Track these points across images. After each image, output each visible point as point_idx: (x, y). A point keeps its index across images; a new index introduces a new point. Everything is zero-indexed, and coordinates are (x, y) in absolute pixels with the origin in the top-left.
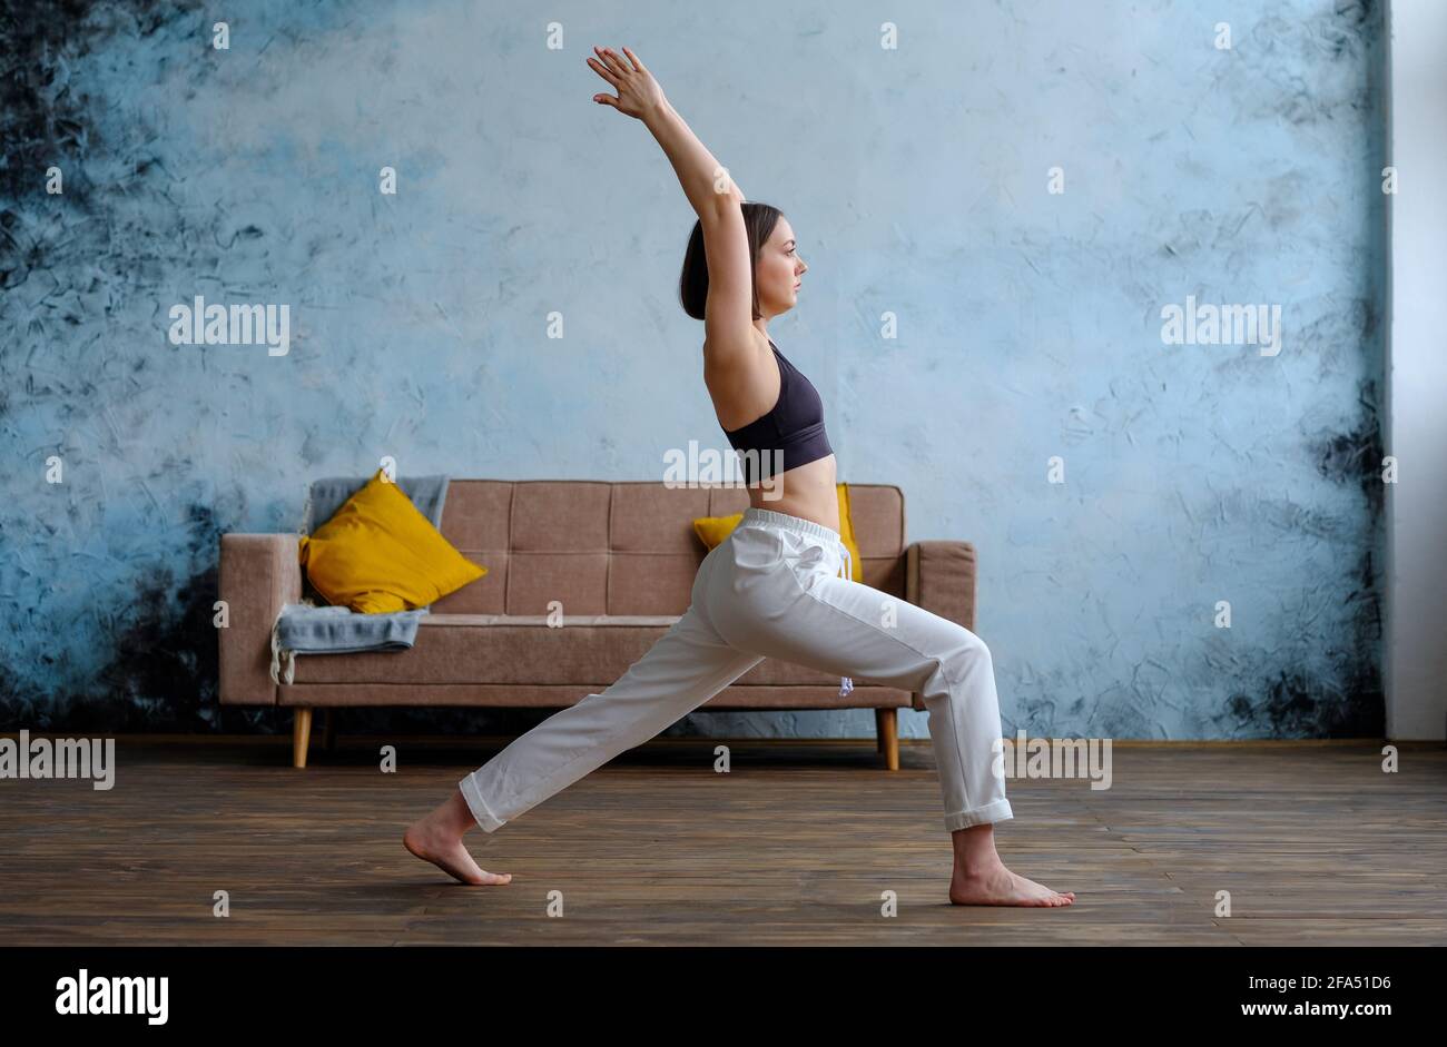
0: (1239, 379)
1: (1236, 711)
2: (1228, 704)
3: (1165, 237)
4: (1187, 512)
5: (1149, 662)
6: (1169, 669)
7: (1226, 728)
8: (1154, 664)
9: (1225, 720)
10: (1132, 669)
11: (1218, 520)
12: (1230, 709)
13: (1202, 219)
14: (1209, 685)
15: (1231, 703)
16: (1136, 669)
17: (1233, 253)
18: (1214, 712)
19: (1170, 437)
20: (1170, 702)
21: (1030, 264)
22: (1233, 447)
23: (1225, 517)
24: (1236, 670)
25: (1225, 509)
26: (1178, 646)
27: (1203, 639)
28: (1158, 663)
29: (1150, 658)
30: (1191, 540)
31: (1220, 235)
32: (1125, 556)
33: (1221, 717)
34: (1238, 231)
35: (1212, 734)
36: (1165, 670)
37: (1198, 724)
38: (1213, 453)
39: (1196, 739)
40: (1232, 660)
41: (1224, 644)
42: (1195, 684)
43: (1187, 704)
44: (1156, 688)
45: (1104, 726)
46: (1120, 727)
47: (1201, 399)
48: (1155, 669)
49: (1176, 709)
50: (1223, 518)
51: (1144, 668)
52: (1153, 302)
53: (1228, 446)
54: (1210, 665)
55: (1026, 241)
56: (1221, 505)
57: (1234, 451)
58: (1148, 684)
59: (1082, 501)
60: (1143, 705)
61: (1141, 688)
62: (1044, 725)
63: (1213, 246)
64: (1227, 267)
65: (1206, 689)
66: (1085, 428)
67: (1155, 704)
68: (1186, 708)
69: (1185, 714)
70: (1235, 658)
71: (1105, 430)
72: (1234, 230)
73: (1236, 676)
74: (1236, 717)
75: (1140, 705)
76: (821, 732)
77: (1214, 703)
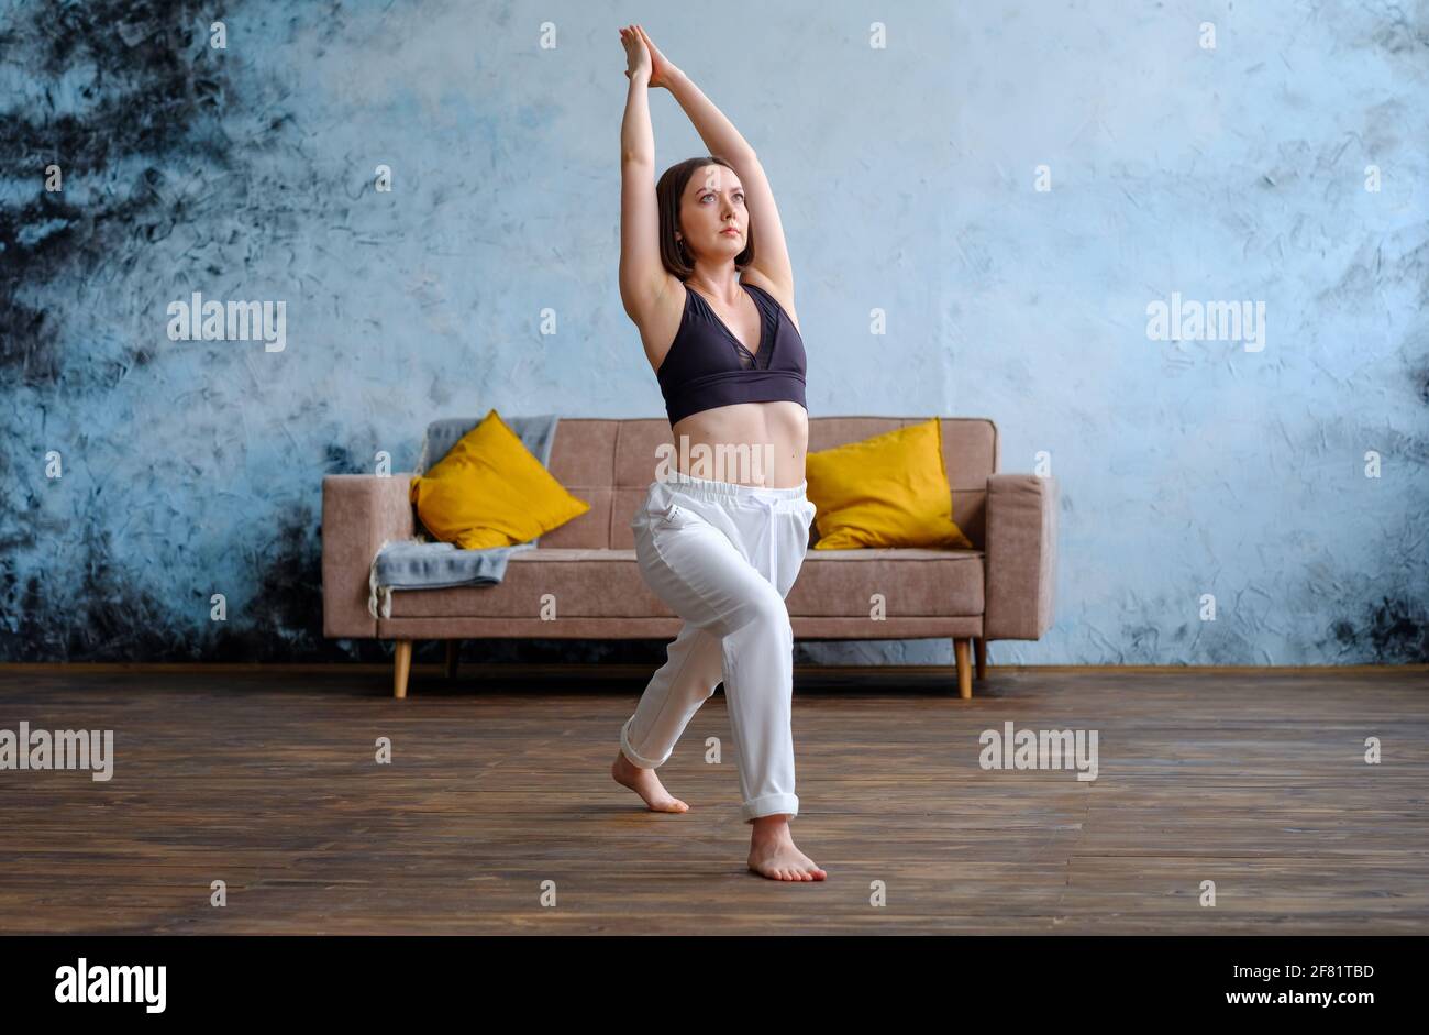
0: (1339, 307)
1: (1340, 636)
2: (1331, 630)
3: (1263, 168)
4: (1287, 439)
5: (1252, 589)
6: (1271, 595)
7: (1329, 654)
8: (1257, 591)
9: (1328, 645)
10: (1235, 596)
11: (1319, 446)
12: (1333, 635)
13: (1300, 150)
14: (1311, 611)
15: (1335, 630)
16: (1239, 595)
17: (1332, 183)
18: (1317, 638)
19: (1271, 366)
20: (1273, 628)
21: (1129, 197)
22: (1334, 375)
23: (1327, 444)
24: (1339, 596)
25: (1329, 438)
26: (1280, 573)
27: (1305, 566)
28: (1261, 589)
29: (1256, 586)
30: (1293, 468)
31: (1319, 165)
32: (1227, 485)
33: (1324, 642)
34: (1336, 160)
35: (1315, 660)
36: (1268, 597)
37: (1301, 649)
38: (1313, 382)
39: (1299, 664)
40: (1335, 586)
41: (1326, 571)
42: (1298, 610)
43: (1290, 630)
44: (1260, 614)
45: (1208, 651)
46: (1223, 653)
47: (1301, 328)
48: (1259, 596)
49: (1278, 634)
50: (1324, 445)
51: (1247, 594)
52: (1252, 233)
53: (1328, 374)
54: (1313, 591)
55: (1126, 176)
56: (1322, 432)
57: (1335, 380)
58: (1251, 611)
59: (1183, 430)
60: (1247, 631)
61: (1244, 615)
62: (1148, 652)
63: (1312, 176)
64: (1326, 196)
65: (1308, 614)
66: (1185, 359)
67: (1258, 630)
68: (1289, 634)
69: (1288, 640)
70: (1337, 584)
71: (1206, 361)
72: (1332, 160)
73: (1339, 601)
74: (1339, 643)
75: (1244, 632)
76: (929, 659)
77: (1316, 628)
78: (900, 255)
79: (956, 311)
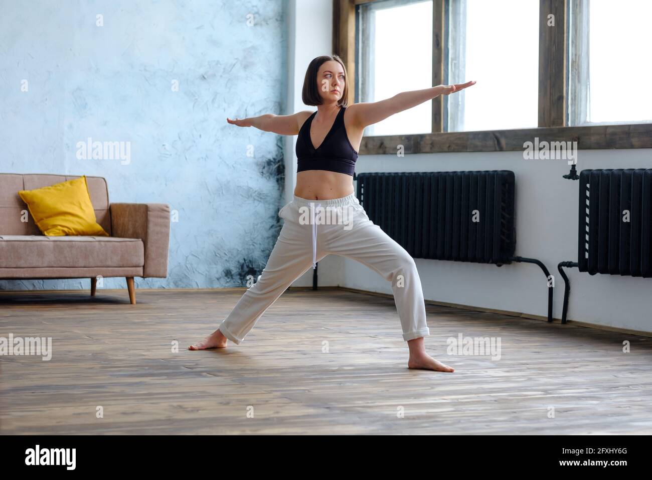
0: (230, 134)
1: (226, 275)
2: (223, 273)
3: (202, 71)
4: (208, 190)
5: (193, 255)
6: (200, 258)
7: (222, 283)
8: (194, 256)
9: (222, 279)
10: (185, 258)
11: (221, 193)
12: (224, 274)
13: (217, 64)
14: (215, 264)
15: (224, 272)
16: (187, 257)
17: (229, 80)
18: (217, 276)
19: (202, 158)
20: (200, 272)
21: (147, 80)
22: (227, 163)
23: (224, 192)
24: (226, 258)
25: (223, 189)
26: (204, 248)
27: (213, 245)
28: (196, 255)
29: (193, 253)
30: (210, 202)
31: (224, 72)
32: (183, 209)
33: (220, 278)
34: (231, 70)
35: (217, 286)
36: (199, 258)
37: (211, 281)
38: (219, 165)
39: (210, 288)
40: (225, 254)
41: (222, 247)
42: (210, 264)
43: (207, 273)
44: (195, 266)
45: (174, 283)
46: (180, 283)
47: (215, 142)
48: (194, 258)
49: (202, 274)
50: (222, 193)
51: (190, 257)
52: (196, 99)
53: (225, 162)
54: (216, 255)
55: (145, 70)
56: (222, 187)
57: (228, 165)
58: (191, 264)
59: (166, 185)
60: (190, 273)
61: (189, 266)
62: (149, 282)
63: (221, 76)
64: (226, 85)
65: (214, 266)
66: (168, 153)
67: (194, 272)
68: (206, 274)
69: (206, 277)
70: (226, 253)
71: (176, 154)
72: (230, 69)
73: (226, 260)
74: (226, 278)
75: (189, 274)
76: (54, 287)
77: (217, 272)
78: (46, 99)
79: (71, 127)
